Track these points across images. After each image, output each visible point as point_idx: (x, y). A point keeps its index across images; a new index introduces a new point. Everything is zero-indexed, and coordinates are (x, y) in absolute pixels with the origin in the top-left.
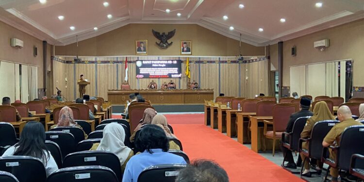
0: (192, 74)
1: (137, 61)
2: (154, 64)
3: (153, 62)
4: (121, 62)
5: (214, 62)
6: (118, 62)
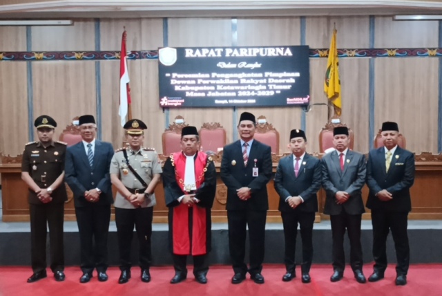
4: (109, 55)
5: (421, 52)
6: (98, 55)
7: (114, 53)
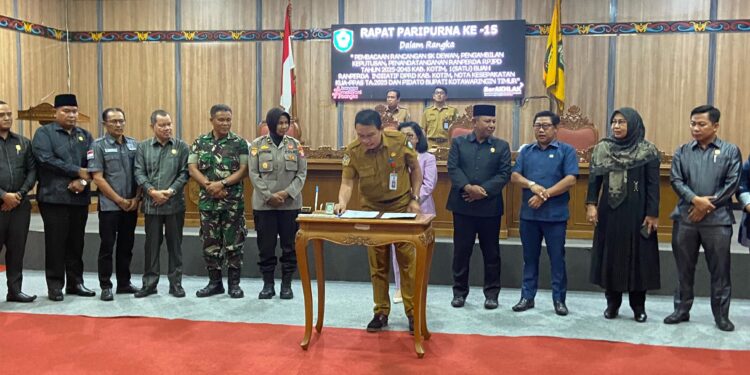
0: (576, 84)
1: (335, 27)
2: (407, 40)
3: (400, 31)
5: (683, 26)
7: (278, 32)
